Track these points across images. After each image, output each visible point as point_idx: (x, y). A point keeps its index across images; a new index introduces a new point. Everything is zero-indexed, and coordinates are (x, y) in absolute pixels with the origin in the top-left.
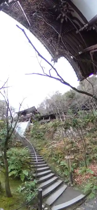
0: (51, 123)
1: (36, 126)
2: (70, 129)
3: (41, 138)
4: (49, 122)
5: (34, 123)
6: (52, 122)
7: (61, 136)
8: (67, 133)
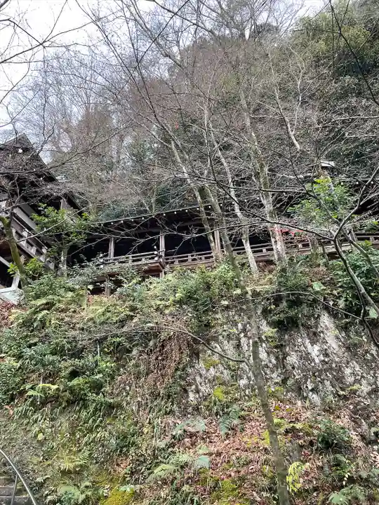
0: (169, 278)
1: (49, 306)
2: (315, 337)
3: (91, 396)
4: (155, 272)
5: (35, 284)
6: (182, 275)
7: (243, 382)
8: (293, 359)
